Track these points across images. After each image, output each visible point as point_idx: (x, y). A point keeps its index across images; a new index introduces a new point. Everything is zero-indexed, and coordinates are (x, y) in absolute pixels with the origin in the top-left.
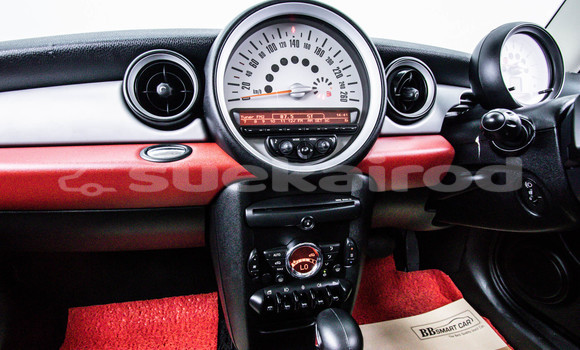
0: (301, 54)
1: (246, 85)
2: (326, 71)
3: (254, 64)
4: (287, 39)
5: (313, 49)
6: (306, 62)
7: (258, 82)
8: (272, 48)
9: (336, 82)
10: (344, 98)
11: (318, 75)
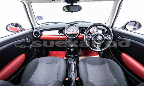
0: (73, 28)
2: (75, 29)
7: (69, 30)
9: (76, 30)
10: (76, 32)
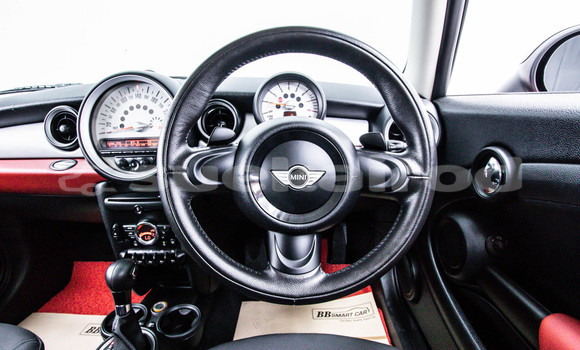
0: (143, 102)
1: (108, 124)
2: (158, 112)
3: (113, 111)
4: (133, 94)
5: (150, 98)
6: (145, 108)
7: (116, 122)
8: (124, 100)
11: (153, 115)
